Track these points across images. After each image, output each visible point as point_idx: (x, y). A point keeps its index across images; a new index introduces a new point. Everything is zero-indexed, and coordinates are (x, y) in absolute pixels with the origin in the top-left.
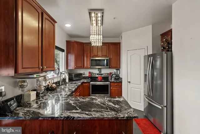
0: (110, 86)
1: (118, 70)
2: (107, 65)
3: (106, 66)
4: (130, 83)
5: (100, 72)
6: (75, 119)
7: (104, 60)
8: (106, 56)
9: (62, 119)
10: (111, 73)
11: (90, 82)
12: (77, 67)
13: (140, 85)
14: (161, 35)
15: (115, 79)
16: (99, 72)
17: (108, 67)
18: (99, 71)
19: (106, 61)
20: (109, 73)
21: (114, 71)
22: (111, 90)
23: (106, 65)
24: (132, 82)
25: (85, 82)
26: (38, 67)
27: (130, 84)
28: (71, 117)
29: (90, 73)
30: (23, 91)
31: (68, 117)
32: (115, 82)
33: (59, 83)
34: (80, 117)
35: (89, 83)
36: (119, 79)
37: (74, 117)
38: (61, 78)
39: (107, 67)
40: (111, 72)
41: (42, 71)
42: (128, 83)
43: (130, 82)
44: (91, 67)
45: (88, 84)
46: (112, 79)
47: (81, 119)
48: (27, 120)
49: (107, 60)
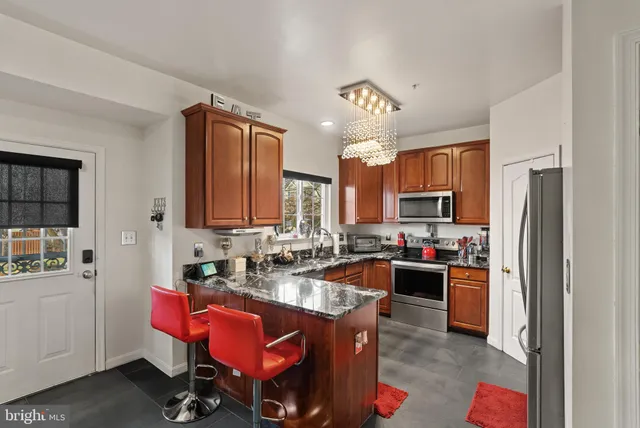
0: (449, 278)
2: (446, 215)
3: (444, 216)
4: (510, 275)
5: (432, 235)
6: (253, 298)
7: (437, 199)
8: (445, 187)
9: (240, 295)
10: (466, 240)
11: (393, 259)
12: (363, 220)
16: (429, 234)
17: (450, 220)
18: (429, 231)
19: (440, 201)
22: (452, 291)
23: (441, 215)
25: (380, 259)
26: (240, 216)
29: (402, 235)
30: (226, 254)
32: (463, 267)
33: (311, 254)
35: (389, 261)
38: (315, 243)
39: (444, 220)
41: (251, 224)
42: (505, 274)
43: (508, 272)
44: (400, 219)
45: (387, 264)
46: (466, 257)
49: (444, 199)
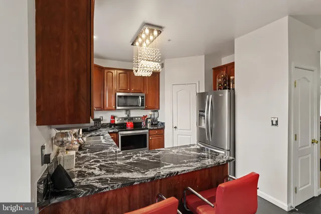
0: (149, 135)
1: (155, 111)
2: (142, 105)
6: (179, 174)
7: (138, 97)
8: (140, 91)
9: (164, 177)
10: (145, 117)
11: (119, 131)
13: (190, 130)
14: (213, 69)
15: (152, 124)
17: (144, 107)
18: (127, 114)
19: (140, 98)
20: (142, 116)
21: (149, 113)
22: (150, 141)
23: (140, 105)
24: (178, 127)
27: (176, 130)
28: (175, 173)
29: (113, 117)
31: (171, 174)
32: (155, 129)
34: (184, 170)
35: (117, 133)
36: (157, 124)
37: (178, 172)
39: (141, 108)
40: (145, 115)
42: (174, 129)
43: (176, 128)
44: (118, 108)
45: (115, 135)
46: (146, 125)
47: (185, 172)
48: (116, 190)
49: (142, 97)
